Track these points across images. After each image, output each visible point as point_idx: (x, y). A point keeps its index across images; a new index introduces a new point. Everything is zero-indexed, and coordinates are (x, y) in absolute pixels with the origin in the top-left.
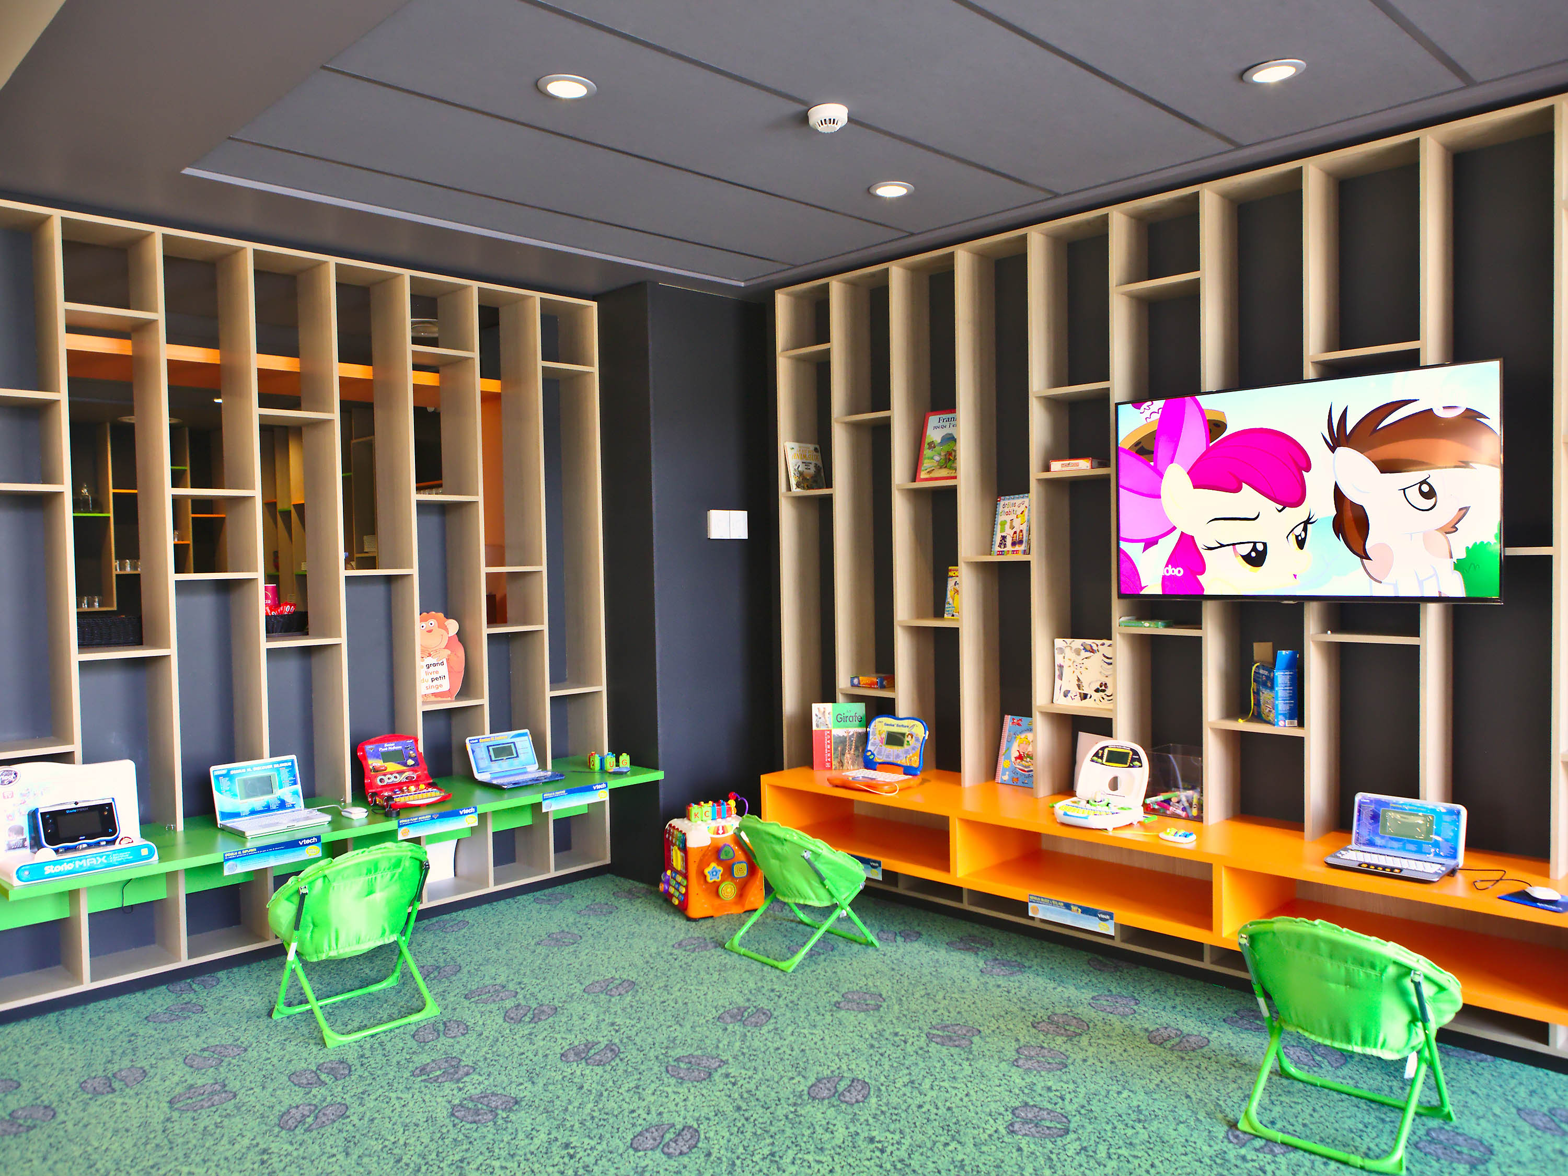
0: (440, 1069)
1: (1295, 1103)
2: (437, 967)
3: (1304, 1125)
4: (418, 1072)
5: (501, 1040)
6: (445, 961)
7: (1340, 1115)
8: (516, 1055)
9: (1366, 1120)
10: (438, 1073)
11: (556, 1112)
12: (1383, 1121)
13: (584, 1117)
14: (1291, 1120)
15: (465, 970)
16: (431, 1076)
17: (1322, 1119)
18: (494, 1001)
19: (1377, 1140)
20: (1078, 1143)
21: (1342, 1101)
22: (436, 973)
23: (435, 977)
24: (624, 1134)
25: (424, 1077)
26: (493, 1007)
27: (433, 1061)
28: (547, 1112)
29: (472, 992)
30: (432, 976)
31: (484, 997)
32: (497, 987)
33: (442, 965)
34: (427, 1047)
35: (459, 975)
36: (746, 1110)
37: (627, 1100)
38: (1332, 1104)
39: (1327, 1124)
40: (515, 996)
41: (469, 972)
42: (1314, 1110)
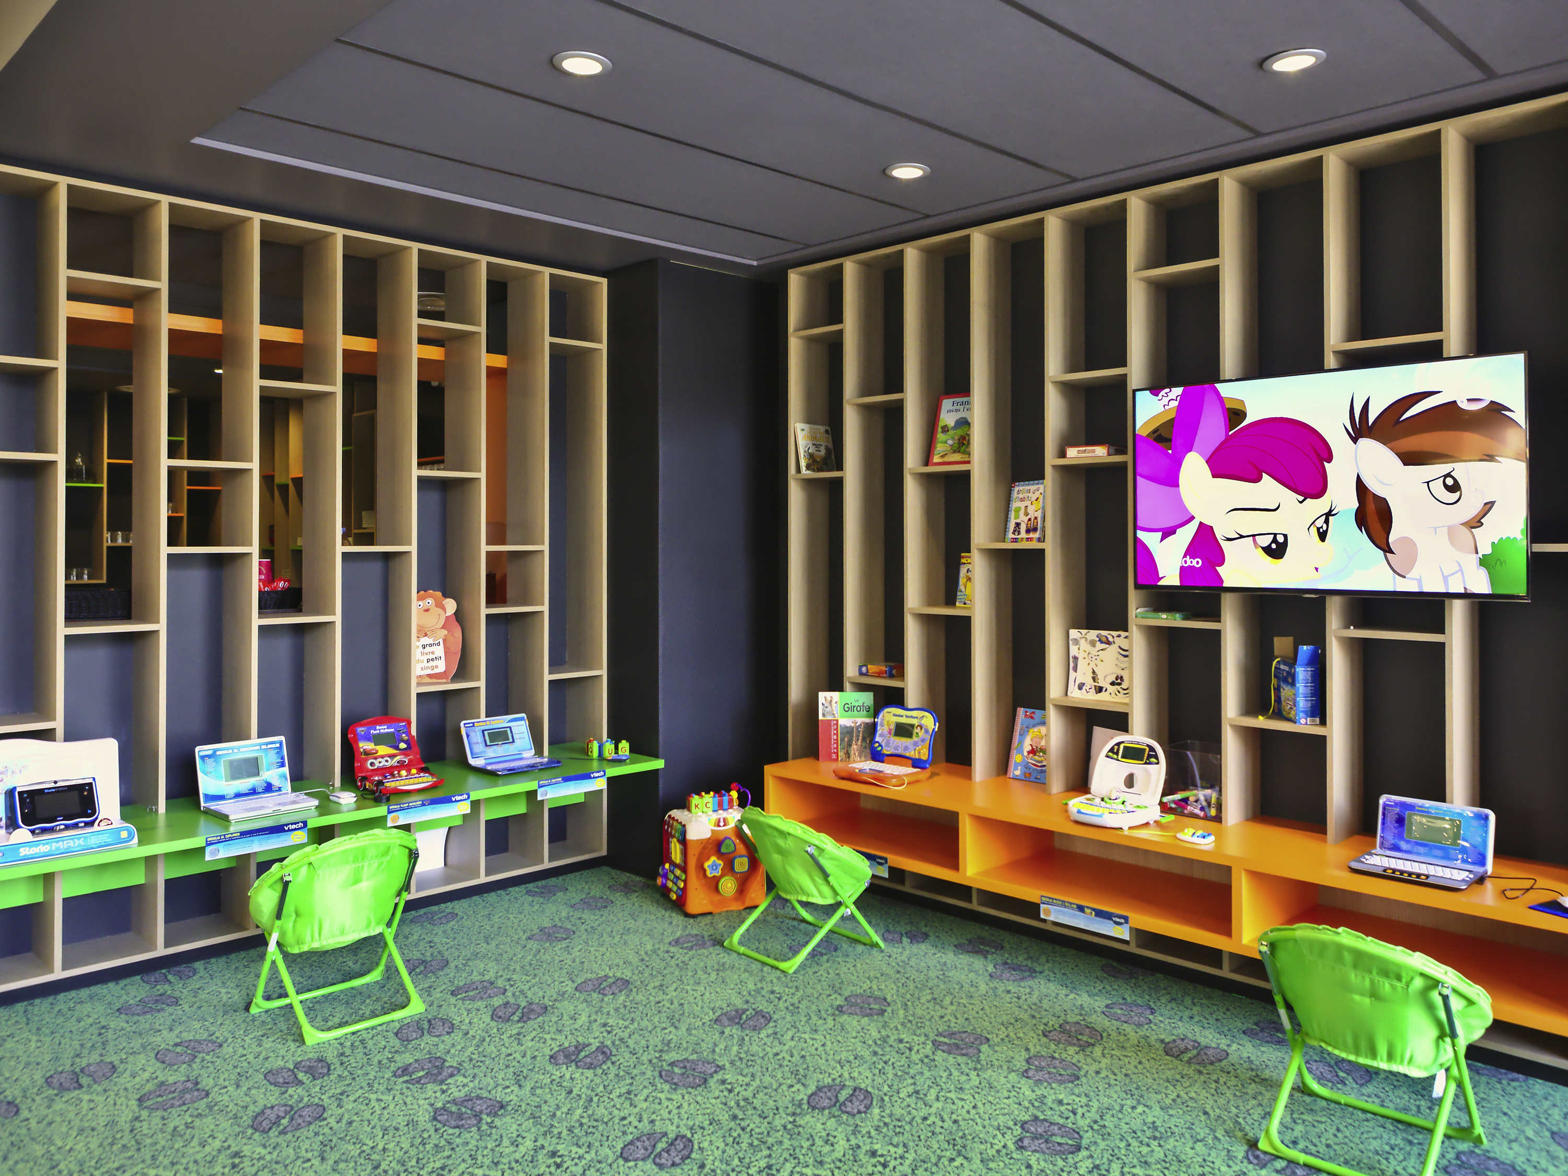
0: (423, 1069)
1: (1318, 1121)
2: (424, 961)
3: (1328, 1146)
4: (400, 1072)
5: (488, 1039)
6: (432, 955)
7: (1365, 1136)
8: (503, 1056)
9: (1393, 1142)
10: (421, 1073)
11: (544, 1118)
12: (1410, 1143)
13: (572, 1124)
14: (1314, 1140)
15: (452, 965)
16: (414, 1077)
17: (1346, 1140)
18: (482, 998)
19: (1404, 1163)
20: (1090, 1160)
21: (1367, 1120)
22: (422, 968)
23: (421, 972)
24: (614, 1143)
25: (406, 1078)
26: (480, 1004)
27: (416, 1061)
28: (534, 1118)
29: (459, 988)
30: (418, 970)
31: (471, 994)
32: (485, 984)
33: (429, 959)
34: (410, 1046)
35: (446, 970)
36: (742, 1119)
37: (618, 1106)
38: (1356, 1124)
39: (1352, 1145)
40: (504, 994)
41: (456, 967)
42: (1338, 1130)
